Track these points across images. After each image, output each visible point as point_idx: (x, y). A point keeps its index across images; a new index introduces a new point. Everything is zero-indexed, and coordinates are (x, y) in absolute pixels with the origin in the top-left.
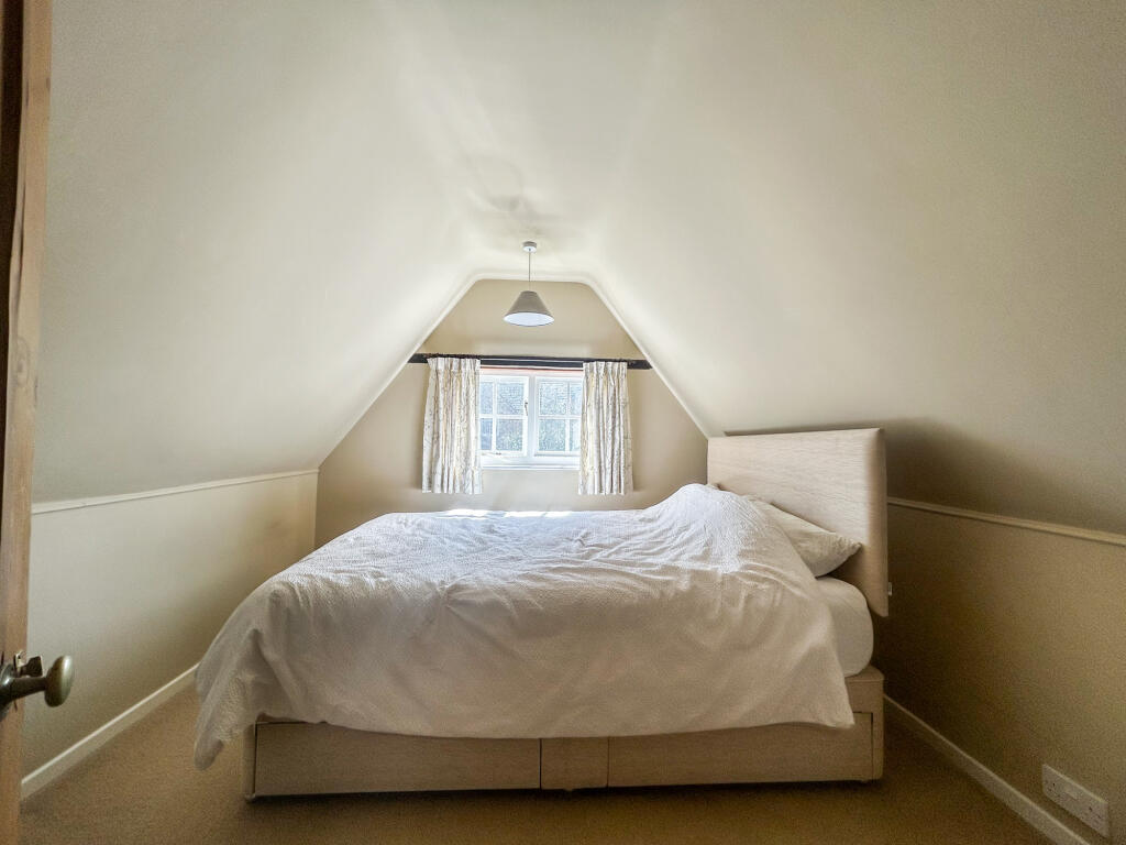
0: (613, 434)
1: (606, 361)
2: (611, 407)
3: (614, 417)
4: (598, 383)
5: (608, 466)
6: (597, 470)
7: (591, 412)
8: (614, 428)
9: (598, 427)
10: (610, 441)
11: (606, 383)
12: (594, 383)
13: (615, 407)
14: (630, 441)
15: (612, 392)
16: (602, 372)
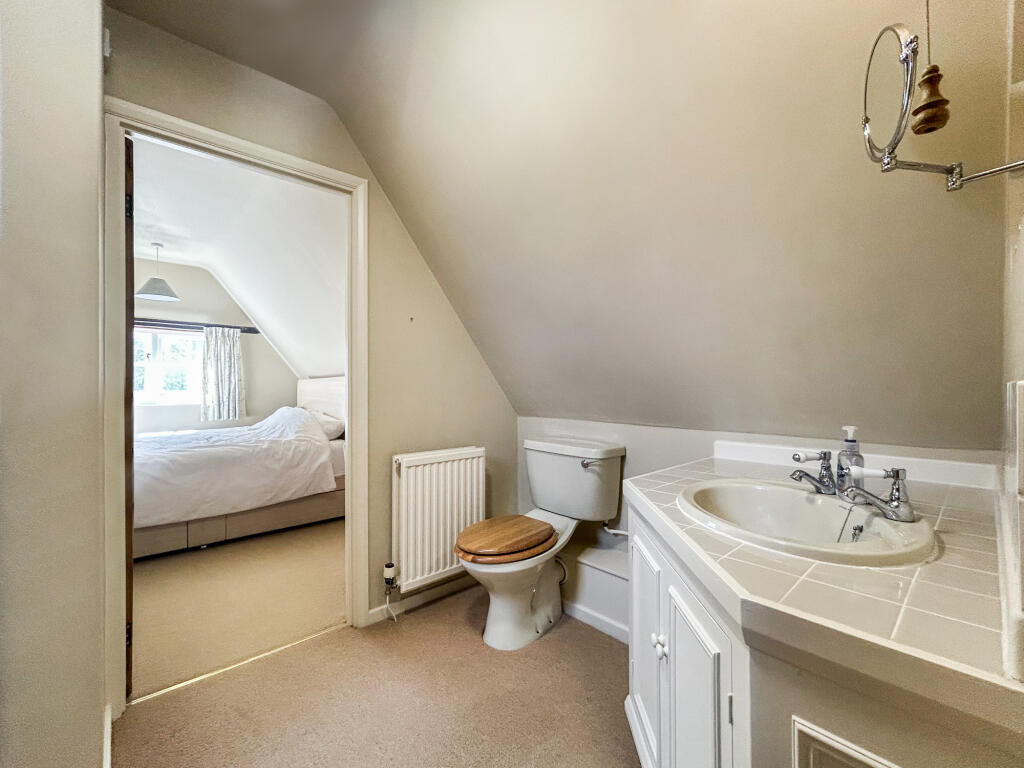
0: (230, 378)
1: (223, 326)
2: (227, 359)
3: (230, 367)
4: (216, 342)
5: (226, 399)
6: (216, 402)
7: (211, 364)
8: (230, 374)
9: (217, 373)
10: (227, 383)
11: (224, 342)
12: (213, 342)
13: (230, 359)
14: (243, 382)
15: (228, 348)
16: (220, 335)
